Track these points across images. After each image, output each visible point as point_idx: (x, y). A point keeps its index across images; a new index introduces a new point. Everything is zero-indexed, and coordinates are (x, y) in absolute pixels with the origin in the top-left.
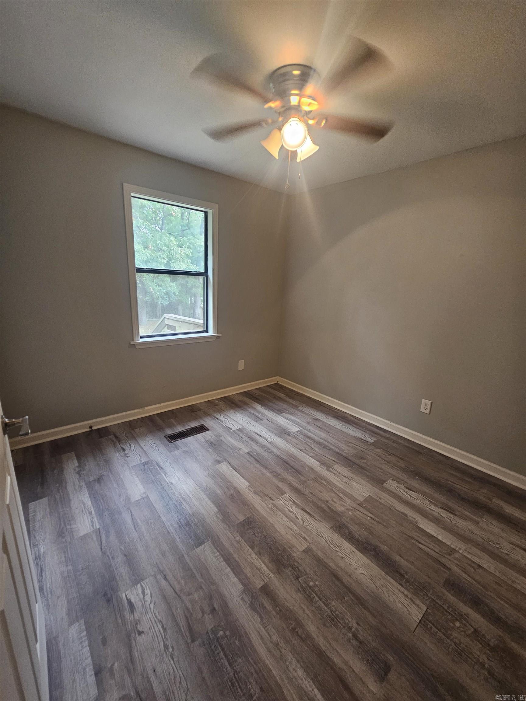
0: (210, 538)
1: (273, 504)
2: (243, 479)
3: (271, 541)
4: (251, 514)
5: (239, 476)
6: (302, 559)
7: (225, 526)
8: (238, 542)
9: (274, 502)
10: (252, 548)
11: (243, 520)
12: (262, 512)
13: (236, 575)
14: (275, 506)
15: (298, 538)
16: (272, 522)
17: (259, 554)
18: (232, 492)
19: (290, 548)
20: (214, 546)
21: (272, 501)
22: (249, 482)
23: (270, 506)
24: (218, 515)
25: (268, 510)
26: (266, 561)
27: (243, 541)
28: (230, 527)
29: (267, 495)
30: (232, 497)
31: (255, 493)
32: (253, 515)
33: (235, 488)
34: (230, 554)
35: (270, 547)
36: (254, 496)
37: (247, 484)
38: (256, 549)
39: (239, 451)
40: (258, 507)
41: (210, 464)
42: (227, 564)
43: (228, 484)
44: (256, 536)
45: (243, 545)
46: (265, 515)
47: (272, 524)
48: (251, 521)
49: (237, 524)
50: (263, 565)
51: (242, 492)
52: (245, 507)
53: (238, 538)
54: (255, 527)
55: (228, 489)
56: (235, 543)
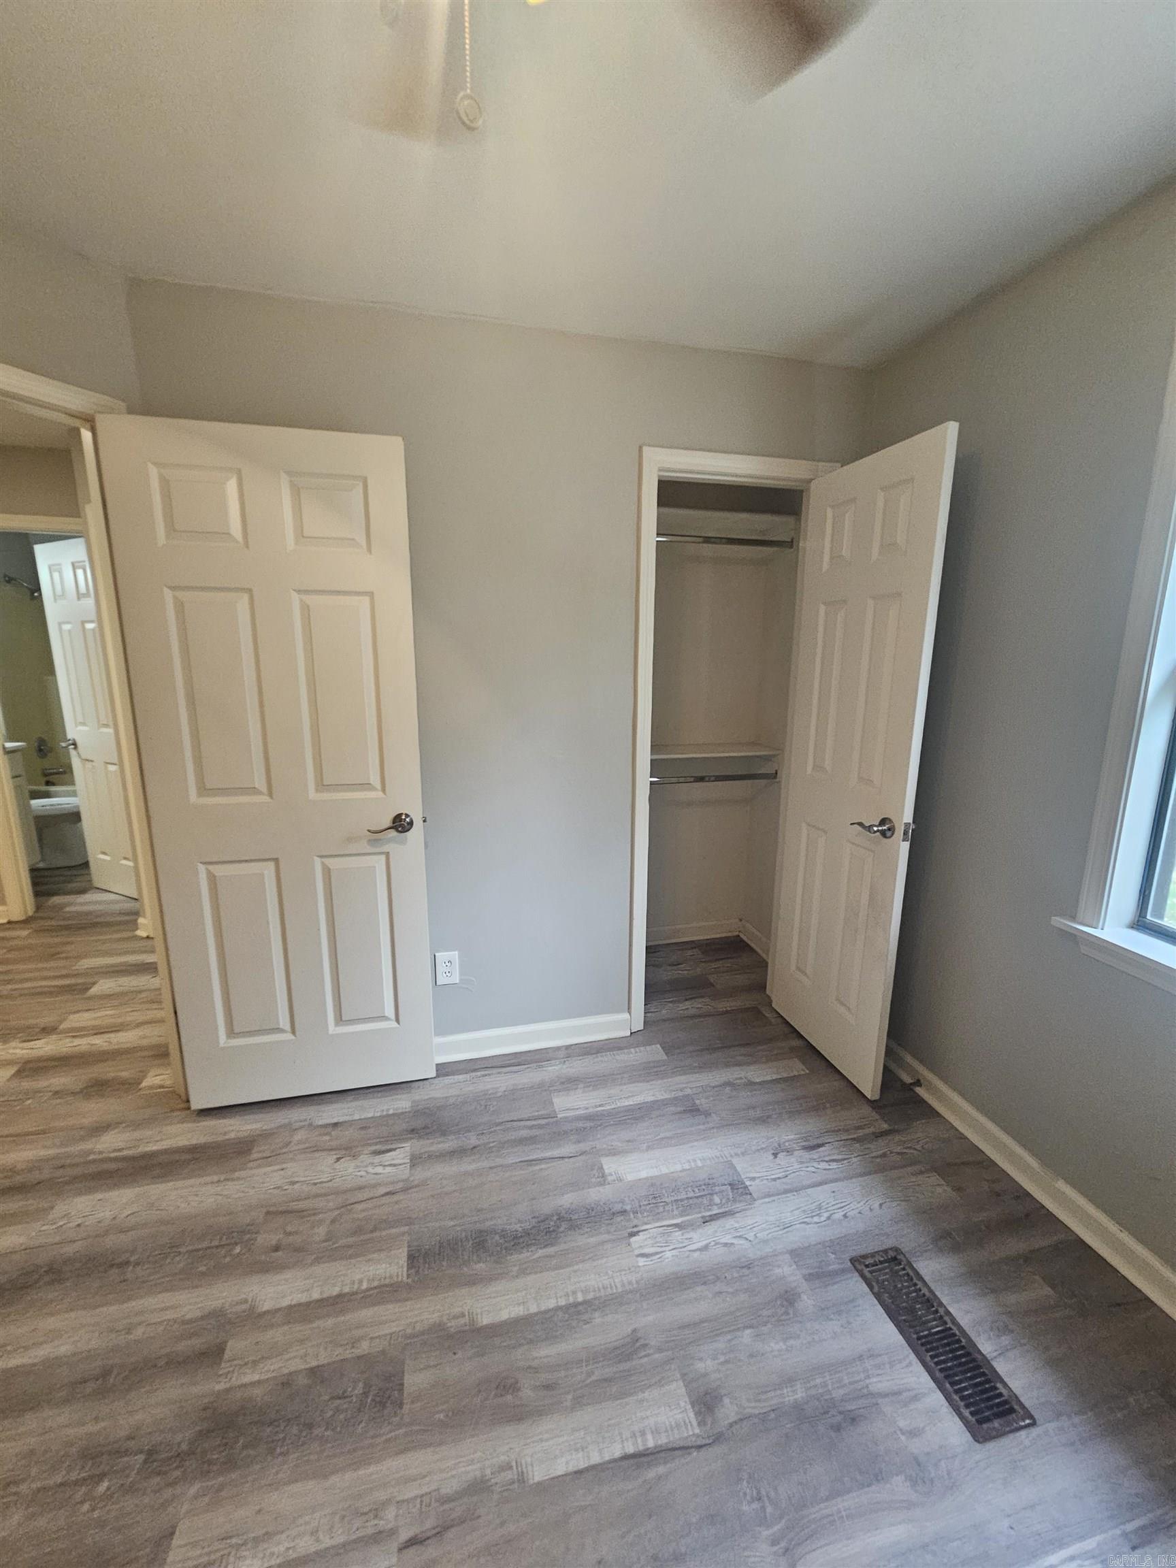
0: (413, 1281)
1: (393, 1532)
2: (571, 1468)
3: (284, 1438)
4: (407, 1419)
5: (595, 1459)
6: (164, 1505)
7: (418, 1328)
8: (354, 1343)
9: (395, 1546)
10: (313, 1371)
11: (402, 1385)
12: (393, 1466)
13: (290, 1307)
14: (378, 1538)
15: (217, 1546)
16: (334, 1479)
17: (286, 1382)
18: (527, 1393)
19: (221, 1488)
20: (386, 1286)
21: (404, 1535)
22: (543, 1488)
23: (390, 1513)
24: (462, 1321)
25: (381, 1495)
26: (257, 1392)
27: (348, 1354)
28: (407, 1337)
29: (440, 1532)
30: (506, 1385)
31: (478, 1487)
32: (399, 1426)
33: (539, 1413)
34: (342, 1312)
35: (276, 1423)
36: (471, 1471)
37: (538, 1475)
38: (302, 1381)
39: (774, 1542)
40: (417, 1461)
41: (700, 1366)
42: (327, 1299)
43: (570, 1397)
44: (333, 1398)
45: (340, 1350)
46: (372, 1469)
47: (326, 1477)
48: (384, 1407)
49: (403, 1363)
50: (256, 1377)
51: (509, 1430)
52: (442, 1411)
53: (364, 1347)
54: (359, 1410)
55: (548, 1387)
56: (358, 1333)
